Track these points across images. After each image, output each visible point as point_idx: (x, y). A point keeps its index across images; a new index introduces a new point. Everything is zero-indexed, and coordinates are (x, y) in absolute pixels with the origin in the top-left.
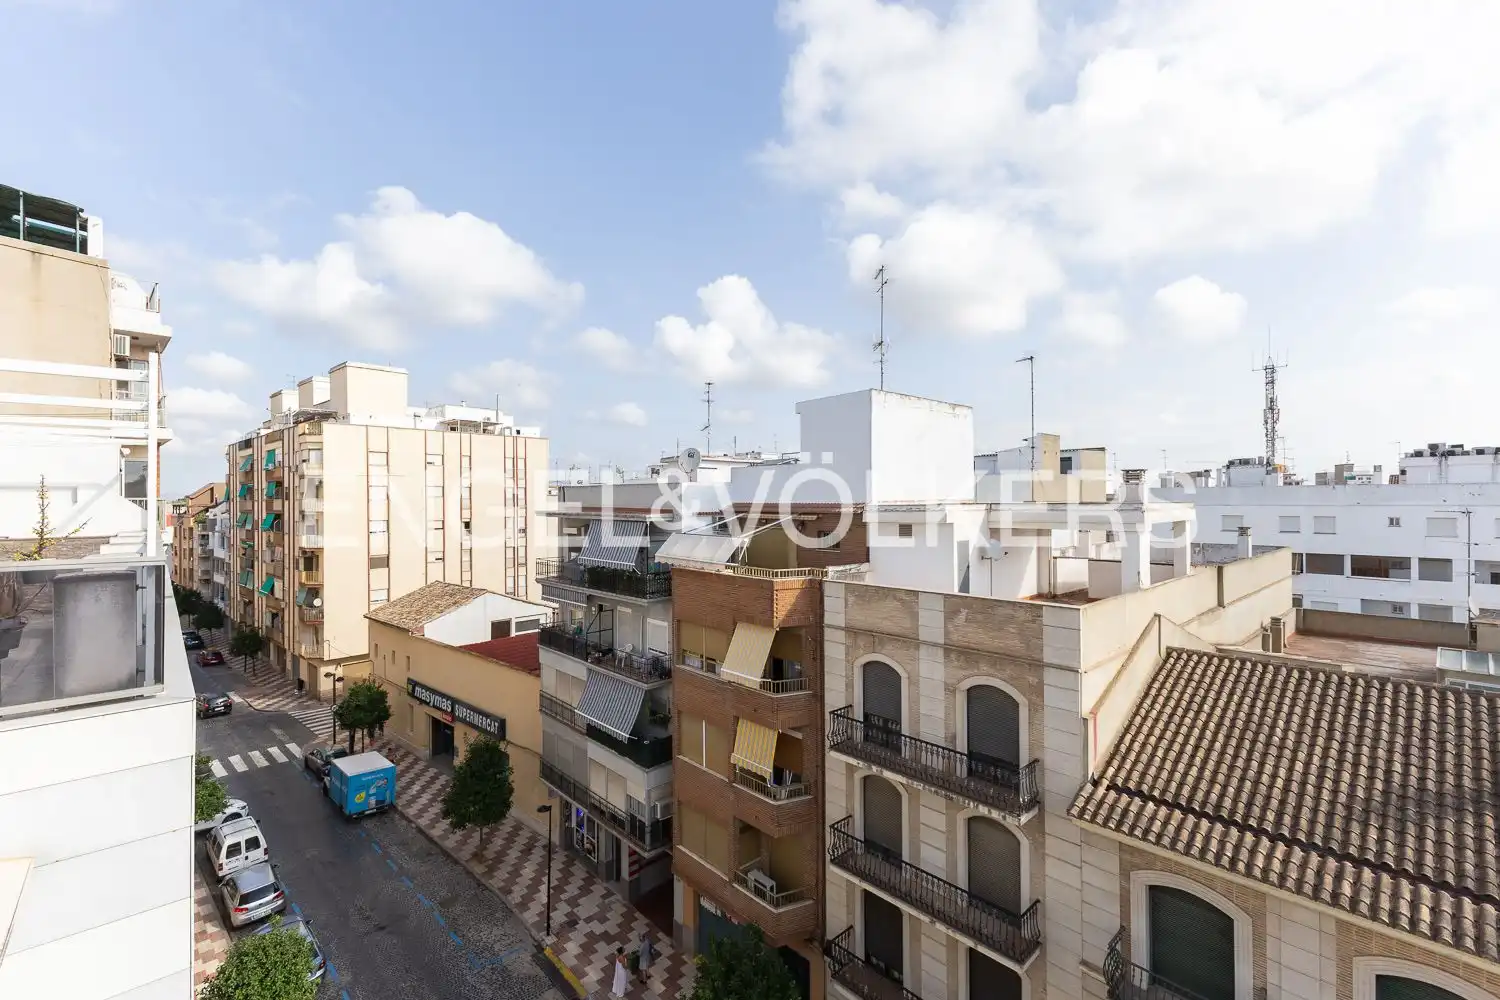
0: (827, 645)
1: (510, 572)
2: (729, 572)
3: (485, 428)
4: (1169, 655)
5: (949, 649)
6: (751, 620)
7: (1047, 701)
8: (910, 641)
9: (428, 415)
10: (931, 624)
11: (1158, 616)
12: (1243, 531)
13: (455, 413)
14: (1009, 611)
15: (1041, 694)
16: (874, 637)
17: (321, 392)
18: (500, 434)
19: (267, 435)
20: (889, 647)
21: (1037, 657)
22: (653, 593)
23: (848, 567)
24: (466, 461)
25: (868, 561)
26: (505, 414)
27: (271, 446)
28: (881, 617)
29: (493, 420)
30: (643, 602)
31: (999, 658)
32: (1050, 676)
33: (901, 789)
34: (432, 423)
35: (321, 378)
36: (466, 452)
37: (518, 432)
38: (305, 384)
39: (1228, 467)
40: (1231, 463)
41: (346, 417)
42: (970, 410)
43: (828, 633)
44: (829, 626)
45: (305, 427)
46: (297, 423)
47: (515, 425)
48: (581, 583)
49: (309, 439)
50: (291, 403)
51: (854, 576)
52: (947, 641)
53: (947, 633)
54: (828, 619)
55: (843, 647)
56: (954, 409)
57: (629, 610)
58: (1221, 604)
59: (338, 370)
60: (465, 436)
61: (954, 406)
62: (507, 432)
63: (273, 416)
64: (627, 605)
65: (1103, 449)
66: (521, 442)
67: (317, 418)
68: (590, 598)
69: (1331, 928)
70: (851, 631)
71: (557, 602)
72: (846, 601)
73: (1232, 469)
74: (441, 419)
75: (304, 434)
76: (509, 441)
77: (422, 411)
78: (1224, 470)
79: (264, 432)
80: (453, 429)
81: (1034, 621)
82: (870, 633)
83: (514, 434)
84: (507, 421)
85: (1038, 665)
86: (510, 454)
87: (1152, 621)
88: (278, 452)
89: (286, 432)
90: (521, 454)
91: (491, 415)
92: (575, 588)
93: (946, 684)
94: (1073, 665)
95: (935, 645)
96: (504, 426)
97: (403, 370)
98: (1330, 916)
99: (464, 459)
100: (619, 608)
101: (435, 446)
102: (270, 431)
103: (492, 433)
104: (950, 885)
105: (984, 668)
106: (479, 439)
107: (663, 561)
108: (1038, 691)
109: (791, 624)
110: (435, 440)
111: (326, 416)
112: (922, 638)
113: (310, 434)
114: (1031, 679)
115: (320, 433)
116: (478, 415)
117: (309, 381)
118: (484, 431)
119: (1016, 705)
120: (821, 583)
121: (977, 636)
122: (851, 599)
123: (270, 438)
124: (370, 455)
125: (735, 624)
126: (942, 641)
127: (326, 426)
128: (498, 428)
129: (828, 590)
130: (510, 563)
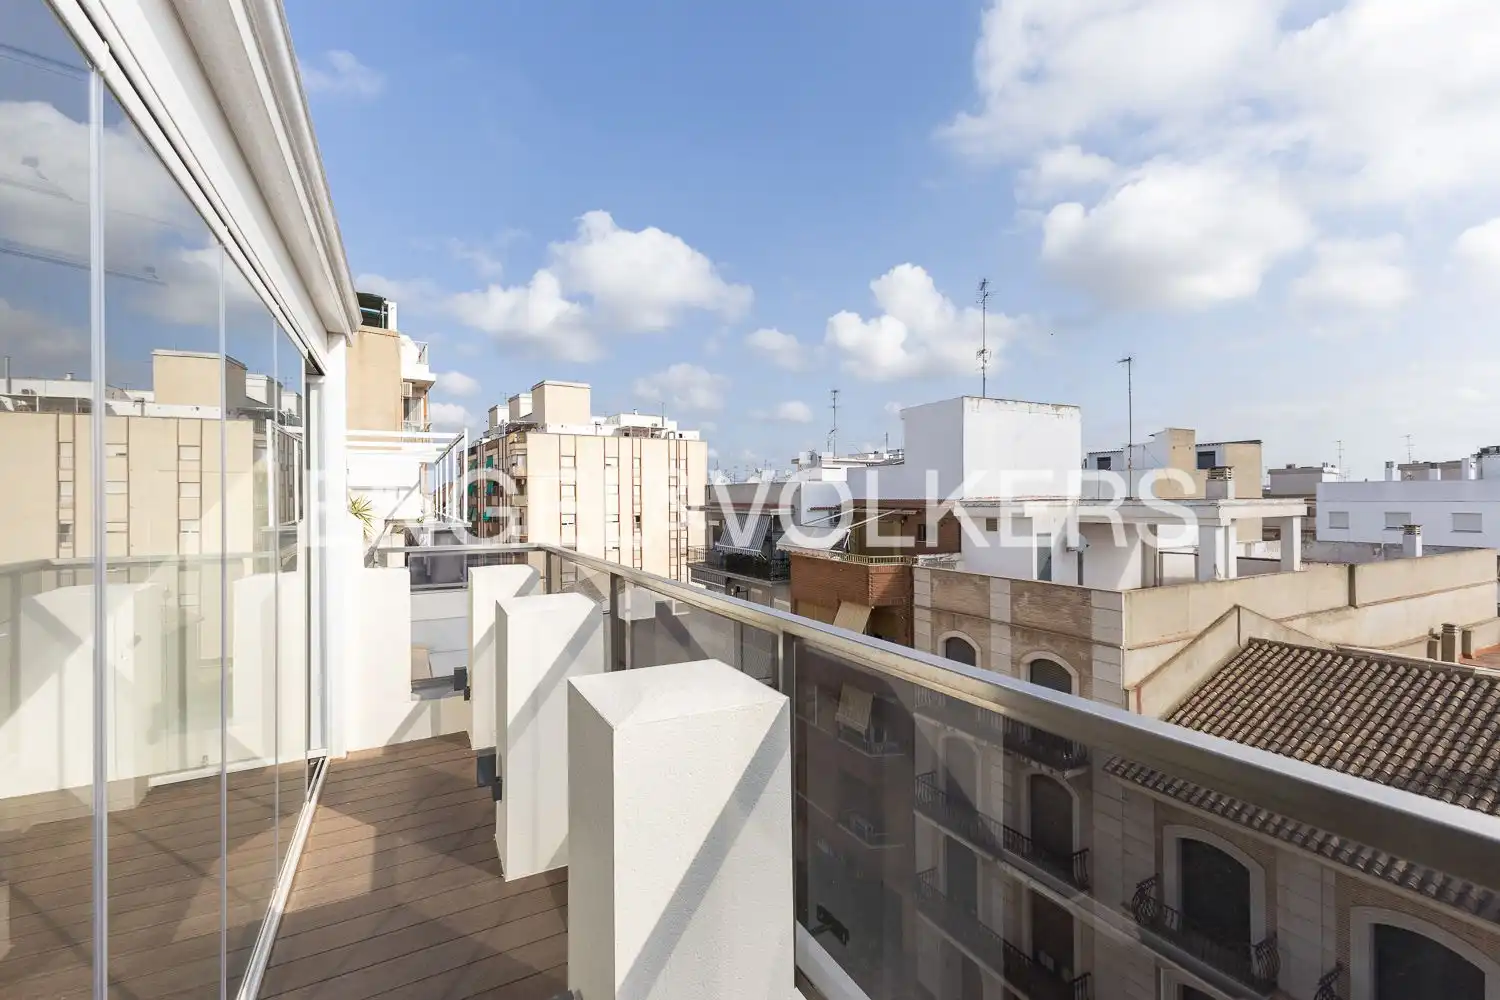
0: (916, 623)
1: (674, 561)
2: (837, 559)
3: (652, 433)
4: (1250, 645)
5: (1015, 627)
6: (852, 600)
7: (1095, 675)
8: (983, 620)
9: (607, 423)
10: (1000, 606)
11: (1237, 608)
12: (1410, 530)
13: (629, 420)
14: (1063, 594)
15: (1090, 667)
16: (954, 616)
17: (526, 407)
18: (665, 438)
19: (487, 444)
20: (966, 626)
21: (1086, 634)
22: (776, 576)
23: (938, 556)
24: (637, 462)
25: (960, 551)
26: (669, 420)
27: (490, 453)
28: (961, 598)
29: (660, 426)
30: (768, 583)
31: (1054, 635)
32: (1098, 652)
33: (974, 748)
34: (609, 430)
35: (525, 395)
36: (637, 455)
37: (681, 436)
38: (514, 401)
39: (1479, 456)
40: (1485, 451)
41: (544, 427)
42: (1077, 410)
43: (917, 612)
44: (918, 606)
45: (514, 436)
46: (508, 433)
47: (678, 429)
48: (720, 567)
49: (518, 446)
50: (503, 416)
51: (944, 565)
52: (1014, 621)
53: (1013, 614)
54: (917, 601)
55: (929, 626)
56: (1057, 409)
57: (760, 592)
58: (1352, 603)
59: (538, 389)
60: (637, 441)
61: (1058, 406)
62: (671, 435)
63: (491, 427)
64: (758, 587)
65: (1258, 442)
66: (683, 444)
67: (522, 428)
68: (729, 580)
69: (1331, 879)
70: (936, 611)
71: (704, 583)
72: (932, 584)
73: (1485, 458)
74: (617, 427)
75: (513, 442)
76: (673, 444)
77: (601, 420)
78: (1474, 460)
79: (485, 441)
80: (627, 435)
81: (1084, 604)
82: (952, 613)
83: (677, 437)
84: (671, 425)
85: (1087, 642)
86: (673, 456)
87: (1230, 612)
88: (495, 457)
89: (500, 441)
90: (683, 456)
91: (657, 420)
92: (716, 571)
93: (1012, 657)
94: (1116, 642)
95: (1002, 623)
96: (669, 430)
97: (587, 385)
98: (1330, 869)
99: (635, 461)
100: (753, 590)
101: (612, 451)
102: (489, 440)
103: (659, 437)
104: (1015, 832)
105: (1044, 644)
106: (647, 442)
107: (783, 548)
108: (1088, 664)
109: (884, 604)
110: (612, 442)
111: (529, 427)
112: (993, 617)
113: (518, 442)
114: (1081, 654)
115: (525, 441)
116: (646, 422)
117: (517, 397)
118: (652, 435)
119: (1069, 676)
120: (911, 569)
121: (1036, 616)
122: (936, 583)
123: (489, 446)
124: (562, 459)
125: (839, 603)
126: (1008, 620)
127: (531, 436)
128: (664, 433)
129: (917, 574)
130: (674, 553)
